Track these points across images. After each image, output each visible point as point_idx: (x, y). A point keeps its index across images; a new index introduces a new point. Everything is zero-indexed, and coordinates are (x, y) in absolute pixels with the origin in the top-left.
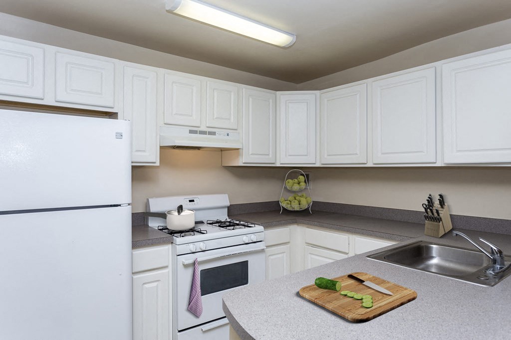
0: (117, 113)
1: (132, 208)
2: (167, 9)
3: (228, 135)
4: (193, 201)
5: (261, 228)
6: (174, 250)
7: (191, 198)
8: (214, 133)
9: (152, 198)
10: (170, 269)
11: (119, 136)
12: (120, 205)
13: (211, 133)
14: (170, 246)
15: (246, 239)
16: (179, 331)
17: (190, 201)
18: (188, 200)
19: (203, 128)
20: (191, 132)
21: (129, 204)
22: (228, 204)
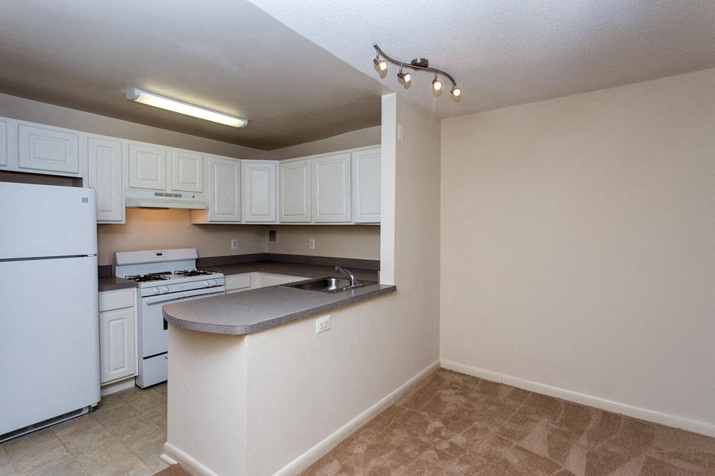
0: (82, 178)
1: (98, 258)
2: (129, 98)
3: (194, 197)
4: (161, 254)
5: (222, 275)
6: (139, 293)
7: (159, 252)
8: (180, 196)
9: (119, 252)
10: (135, 308)
11: (85, 200)
12: (86, 256)
13: (176, 196)
14: (135, 289)
15: (206, 284)
16: (145, 358)
17: (158, 255)
18: (155, 254)
19: (169, 191)
20: (156, 194)
21: (95, 255)
22: (196, 257)
